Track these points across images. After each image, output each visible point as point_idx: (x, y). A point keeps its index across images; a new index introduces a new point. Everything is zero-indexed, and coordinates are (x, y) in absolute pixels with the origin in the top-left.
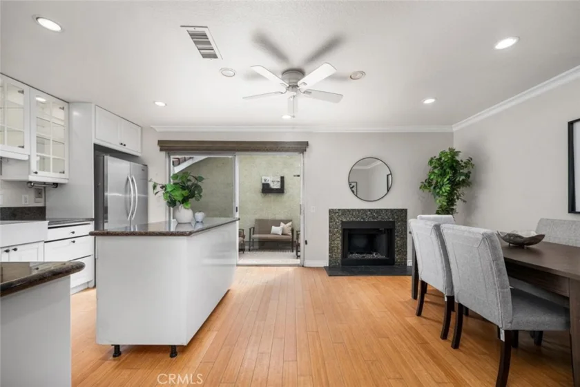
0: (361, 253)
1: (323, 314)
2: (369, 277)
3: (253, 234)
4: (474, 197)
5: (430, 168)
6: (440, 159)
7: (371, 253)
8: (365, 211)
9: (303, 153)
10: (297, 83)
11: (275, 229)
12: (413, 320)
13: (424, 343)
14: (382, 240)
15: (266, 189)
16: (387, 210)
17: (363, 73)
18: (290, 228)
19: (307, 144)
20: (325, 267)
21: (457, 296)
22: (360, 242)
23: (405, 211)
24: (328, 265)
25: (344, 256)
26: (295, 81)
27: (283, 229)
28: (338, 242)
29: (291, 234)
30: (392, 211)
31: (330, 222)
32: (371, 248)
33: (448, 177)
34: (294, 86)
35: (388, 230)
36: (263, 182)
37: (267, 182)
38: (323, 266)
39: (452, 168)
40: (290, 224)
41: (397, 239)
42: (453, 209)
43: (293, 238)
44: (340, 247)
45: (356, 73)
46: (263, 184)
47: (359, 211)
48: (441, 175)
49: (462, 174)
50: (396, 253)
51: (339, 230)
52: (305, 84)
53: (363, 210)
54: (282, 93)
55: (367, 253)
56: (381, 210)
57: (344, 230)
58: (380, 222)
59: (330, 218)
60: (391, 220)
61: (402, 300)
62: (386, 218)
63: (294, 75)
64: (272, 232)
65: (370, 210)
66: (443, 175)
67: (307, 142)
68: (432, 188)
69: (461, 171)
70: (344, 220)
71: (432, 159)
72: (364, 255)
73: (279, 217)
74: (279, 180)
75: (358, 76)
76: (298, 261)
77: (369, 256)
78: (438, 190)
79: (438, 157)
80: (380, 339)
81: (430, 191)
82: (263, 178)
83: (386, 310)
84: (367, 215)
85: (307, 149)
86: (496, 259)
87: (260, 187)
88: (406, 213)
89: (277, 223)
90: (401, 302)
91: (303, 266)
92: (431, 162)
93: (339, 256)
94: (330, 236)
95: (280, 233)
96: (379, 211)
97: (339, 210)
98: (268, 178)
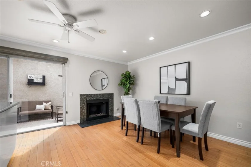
0: (95, 114)
1: (88, 148)
2: (101, 124)
3: (20, 111)
4: (135, 89)
5: (122, 77)
6: (125, 74)
7: (99, 113)
8: (97, 94)
9: (65, 64)
10: (73, 24)
11: (38, 107)
12: (125, 138)
13: (132, 146)
14: (104, 107)
15: (31, 83)
16: (106, 94)
17: (105, 31)
18: (50, 105)
19: (67, 59)
20: (78, 124)
21: (143, 125)
22: (94, 109)
23: (113, 94)
24: (79, 123)
25: (88, 116)
26: (71, 22)
27: (45, 106)
28: (85, 110)
29: (51, 109)
30: (108, 94)
31: (80, 101)
32: (99, 111)
33: (128, 81)
34: (71, 25)
35: (106, 102)
36: (29, 78)
37: (32, 78)
38: (77, 123)
39: (129, 78)
40: (50, 103)
41: (110, 106)
42: (129, 93)
43: (53, 111)
44: (86, 113)
45: (102, 30)
46: (29, 80)
47: (95, 94)
48: (126, 80)
49: (132, 81)
50: (110, 112)
51: (85, 104)
52: (78, 26)
53: (96, 94)
54: (61, 26)
55: (97, 114)
56: (104, 94)
57: (87, 104)
58: (103, 99)
59: (81, 99)
60: (108, 98)
61: (118, 131)
62: (106, 97)
63: (71, 19)
64: (36, 109)
65: (99, 94)
66: (127, 80)
67: (68, 58)
68: (122, 85)
69: (131, 79)
70: (88, 99)
71: (122, 74)
72: (97, 115)
73: (41, 99)
74: (42, 77)
75: (103, 32)
76: (61, 123)
77: (99, 115)
78: (125, 86)
79: (124, 73)
80: (118, 151)
81: (122, 86)
82: (29, 76)
83: (114, 137)
84: (98, 96)
85: (67, 62)
86: (158, 110)
87: (27, 81)
88: (113, 95)
89: (41, 103)
90: (118, 132)
91: (65, 126)
92: (122, 75)
93: (85, 117)
94: (80, 108)
95: (43, 109)
96: (103, 95)
97: (85, 94)
98: (33, 76)
